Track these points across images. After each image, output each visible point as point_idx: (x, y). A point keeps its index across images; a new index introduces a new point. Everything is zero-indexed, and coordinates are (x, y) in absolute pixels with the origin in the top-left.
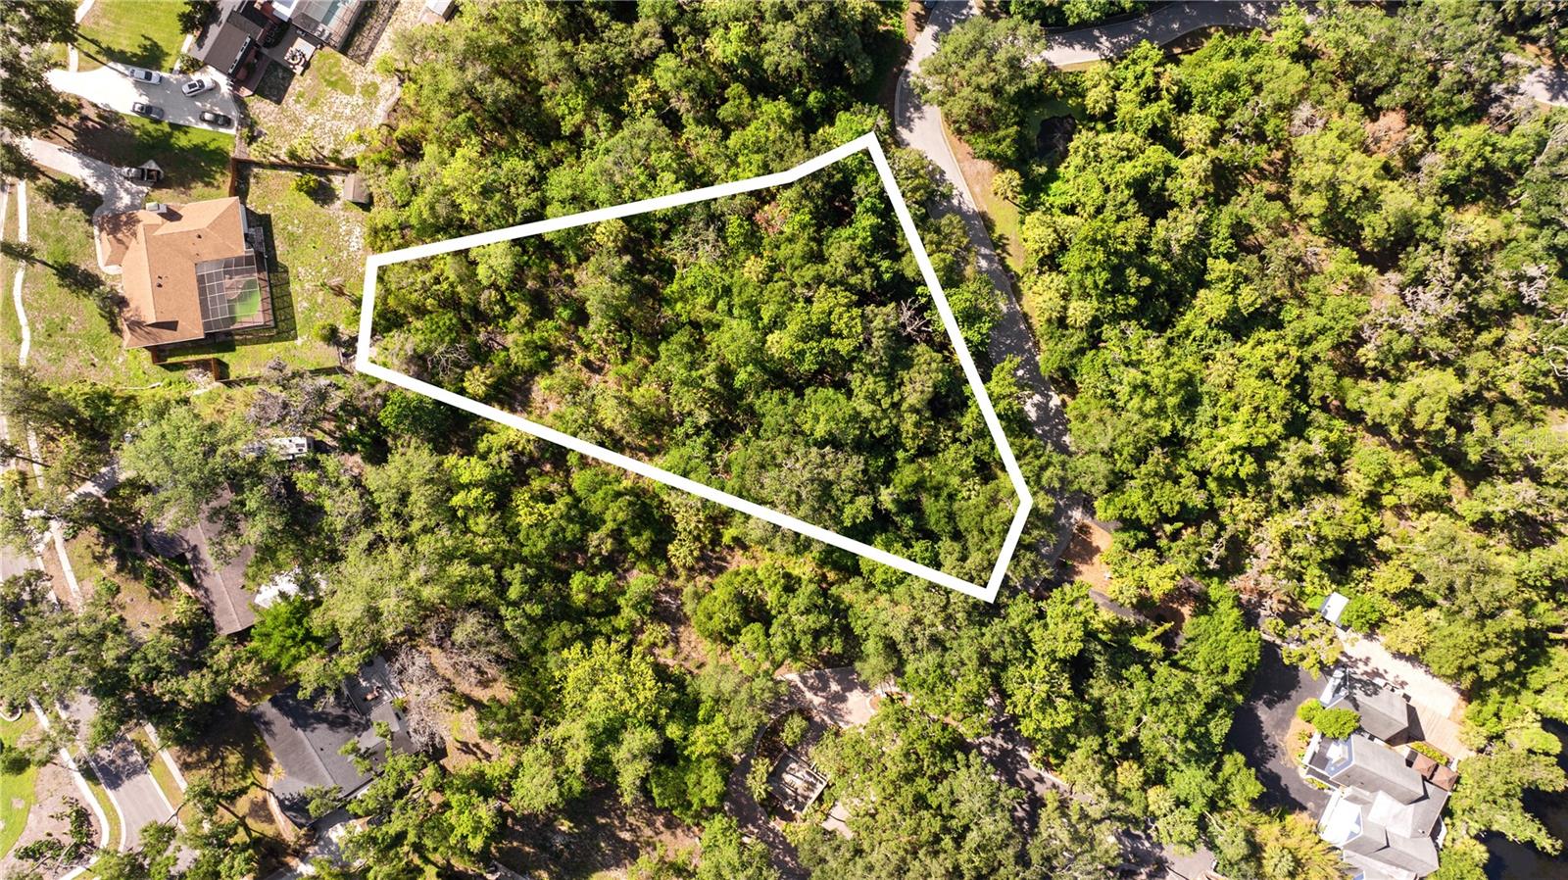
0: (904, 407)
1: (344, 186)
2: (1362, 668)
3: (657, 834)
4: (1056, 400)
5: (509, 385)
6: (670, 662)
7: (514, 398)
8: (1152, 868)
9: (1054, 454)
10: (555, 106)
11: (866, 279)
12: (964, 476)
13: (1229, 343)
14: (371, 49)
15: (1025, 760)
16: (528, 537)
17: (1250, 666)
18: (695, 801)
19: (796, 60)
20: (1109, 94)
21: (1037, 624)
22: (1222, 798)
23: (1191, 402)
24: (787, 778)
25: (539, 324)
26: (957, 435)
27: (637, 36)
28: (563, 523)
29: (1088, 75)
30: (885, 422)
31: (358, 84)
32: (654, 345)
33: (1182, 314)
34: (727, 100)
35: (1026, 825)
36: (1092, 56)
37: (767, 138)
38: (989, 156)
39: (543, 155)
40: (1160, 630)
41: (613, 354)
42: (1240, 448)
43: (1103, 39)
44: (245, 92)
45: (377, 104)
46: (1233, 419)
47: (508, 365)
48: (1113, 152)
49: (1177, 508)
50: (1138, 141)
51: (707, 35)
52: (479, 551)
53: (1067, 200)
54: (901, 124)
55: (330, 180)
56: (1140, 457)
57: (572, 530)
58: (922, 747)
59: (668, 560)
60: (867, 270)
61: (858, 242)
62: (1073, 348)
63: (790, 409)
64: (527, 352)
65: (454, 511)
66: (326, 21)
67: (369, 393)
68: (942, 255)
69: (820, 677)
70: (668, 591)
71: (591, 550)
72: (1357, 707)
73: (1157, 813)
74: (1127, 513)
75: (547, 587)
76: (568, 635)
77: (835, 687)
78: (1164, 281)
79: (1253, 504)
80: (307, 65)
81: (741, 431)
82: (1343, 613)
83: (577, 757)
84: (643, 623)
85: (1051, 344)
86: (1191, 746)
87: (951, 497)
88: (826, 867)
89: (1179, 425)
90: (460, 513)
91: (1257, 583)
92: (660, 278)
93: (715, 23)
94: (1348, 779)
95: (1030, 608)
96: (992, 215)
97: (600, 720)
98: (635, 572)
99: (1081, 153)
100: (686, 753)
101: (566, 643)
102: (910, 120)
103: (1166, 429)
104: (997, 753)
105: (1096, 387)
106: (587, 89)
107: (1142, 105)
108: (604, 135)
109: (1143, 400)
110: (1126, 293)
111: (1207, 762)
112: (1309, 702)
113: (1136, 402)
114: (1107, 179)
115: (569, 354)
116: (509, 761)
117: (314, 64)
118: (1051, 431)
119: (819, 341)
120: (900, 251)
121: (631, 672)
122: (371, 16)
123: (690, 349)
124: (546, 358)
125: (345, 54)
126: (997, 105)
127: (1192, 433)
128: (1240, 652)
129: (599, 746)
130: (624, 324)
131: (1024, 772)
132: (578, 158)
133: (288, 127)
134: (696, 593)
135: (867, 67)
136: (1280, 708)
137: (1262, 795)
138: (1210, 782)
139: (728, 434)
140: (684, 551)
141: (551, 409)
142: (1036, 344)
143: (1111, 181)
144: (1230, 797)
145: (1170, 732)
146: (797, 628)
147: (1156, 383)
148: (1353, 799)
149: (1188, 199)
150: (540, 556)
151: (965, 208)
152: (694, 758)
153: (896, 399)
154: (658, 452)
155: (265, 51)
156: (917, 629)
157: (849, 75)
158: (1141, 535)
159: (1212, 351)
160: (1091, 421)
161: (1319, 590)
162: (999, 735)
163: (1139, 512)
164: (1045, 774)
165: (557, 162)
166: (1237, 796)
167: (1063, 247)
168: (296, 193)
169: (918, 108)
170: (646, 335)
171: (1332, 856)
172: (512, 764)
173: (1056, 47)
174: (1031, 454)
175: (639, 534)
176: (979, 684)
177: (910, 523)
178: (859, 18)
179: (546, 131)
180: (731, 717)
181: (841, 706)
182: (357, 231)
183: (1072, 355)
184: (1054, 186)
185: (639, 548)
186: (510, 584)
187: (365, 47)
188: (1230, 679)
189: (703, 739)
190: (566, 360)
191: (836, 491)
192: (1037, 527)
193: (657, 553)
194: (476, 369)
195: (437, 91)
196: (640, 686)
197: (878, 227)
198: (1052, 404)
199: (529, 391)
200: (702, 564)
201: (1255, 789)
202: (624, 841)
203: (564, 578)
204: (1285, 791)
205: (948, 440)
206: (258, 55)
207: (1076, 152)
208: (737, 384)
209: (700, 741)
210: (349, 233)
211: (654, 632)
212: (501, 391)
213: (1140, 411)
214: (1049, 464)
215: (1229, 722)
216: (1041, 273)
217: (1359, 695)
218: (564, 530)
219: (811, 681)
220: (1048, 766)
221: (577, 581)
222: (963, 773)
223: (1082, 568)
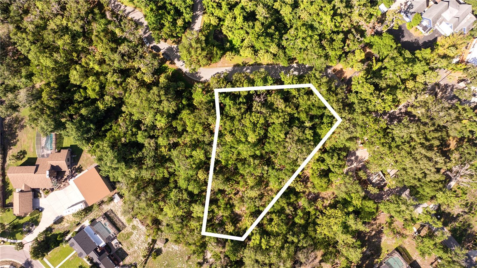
0: (284, 109)
1: (159, 245)
2: (403, 7)
3: (376, 224)
4: (295, 65)
5: (233, 219)
6: (329, 202)
7: (237, 219)
8: (437, 87)
9: (312, 72)
10: (159, 176)
11: (244, 107)
12: (309, 99)
13: (298, 10)
14: (122, 223)
15: (394, 112)
16: (281, 230)
17: (393, 39)
18: (373, 210)
19: (174, 103)
20: (214, 17)
21: (359, 95)
22: (427, 60)
23: (312, 27)
24: (374, 181)
25: (219, 204)
26: (296, 97)
27: (149, 146)
28: (280, 218)
29: (206, 21)
30: (286, 116)
31: (131, 230)
32: (238, 173)
33: (284, 20)
34: (176, 127)
35: (412, 118)
36: (200, 18)
37: (193, 120)
38: (220, 58)
39: (172, 185)
40: (374, 61)
41: (235, 186)
42: (332, 19)
43: (197, 13)
44: (121, 263)
45: (138, 227)
46: (321, 17)
47: (228, 217)
48: (232, 22)
49: (342, 43)
50: (231, 14)
51: (156, 126)
52: (280, 246)
53: (239, 41)
54: (200, 79)
55: (155, 249)
56: (323, 47)
57: (283, 217)
58: (383, 140)
59: (300, 192)
60: (241, 106)
61: (232, 105)
62: (283, 55)
63: (273, 142)
64: (226, 210)
65: (266, 249)
66: (110, 233)
67: (223, 260)
68: (244, 83)
69: (349, 161)
70: (308, 195)
71: (290, 213)
72: (415, 13)
73: (425, 81)
74: (337, 57)
75: (296, 229)
76: (313, 229)
77: (353, 158)
78: (274, 22)
79: (346, 20)
80: (120, 243)
81: (270, 157)
82: (386, 6)
83: (350, 240)
84: (315, 206)
85: (279, 60)
86: (410, 64)
87: (313, 105)
88: (405, 180)
89: (317, 33)
90: (268, 247)
91: (371, 28)
92: (218, 164)
93: (153, 123)
94: (434, 23)
95: (354, 95)
96: (235, 63)
97: (341, 229)
98: (300, 203)
99: (228, 32)
100: (359, 208)
101: (315, 230)
102: (199, 76)
103: (317, 37)
104: (389, 119)
105: (297, 53)
106: (158, 166)
107: (221, 9)
108: (173, 166)
109: (306, 41)
110: (274, 34)
111: (416, 61)
112: (407, 25)
113: (306, 43)
114: (239, 27)
115: (230, 198)
116: (343, 259)
117: (120, 241)
118: (303, 69)
119: (257, 127)
120: (238, 94)
121: (330, 215)
122: (113, 220)
123: (244, 164)
124: (230, 206)
125: (121, 231)
126: (207, 50)
127: (320, 30)
128: (388, 40)
129: (348, 232)
130: (228, 180)
131: (396, 113)
132: (177, 175)
133: (136, 255)
134: (313, 188)
135: (181, 83)
136: (405, 34)
137: (431, 49)
138: (422, 63)
139: (270, 162)
140: (300, 187)
141: (244, 209)
142: (277, 64)
143: (240, 26)
144: (427, 58)
145: (405, 69)
146: (336, 164)
147: (304, 36)
148: (441, 23)
149: (255, 7)
150: (287, 229)
151: (230, 70)
152: (361, 206)
153: (281, 111)
154: (268, 184)
155: (112, 253)
156: (349, 130)
157: (182, 90)
158: (344, 55)
159: (298, 15)
160: (306, 58)
161: (377, 11)
162: (384, 116)
163: (338, 54)
164: (399, 108)
165: (176, 182)
166: (428, 56)
167: (253, 47)
168: (156, 260)
169: (197, 73)
170: (233, 174)
171: (455, 35)
172: (344, 259)
173: (194, 27)
174: (310, 78)
175: (290, 198)
176: (371, 118)
177: (317, 120)
178: (167, 81)
179: (165, 181)
180: (353, 191)
181: (359, 158)
182: (173, 246)
183: (285, 56)
184: (234, 43)
185: (294, 199)
186: (293, 240)
187: (121, 224)
188: (394, 46)
189: (357, 201)
190: (232, 200)
191: (301, 138)
192: (331, 84)
193: (297, 194)
194: (226, 227)
195: (144, 209)
196: (336, 214)
197: (230, 98)
198: (295, 66)
199: (237, 214)
200: (304, 183)
201: (428, 50)
202: (375, 234)
203: (294, 224)
204: (430, 41)
205: (297, 100)
206: (112, 256)
207: (227, 33)
208: (259, 154)
209: (357, 202)
210: (172, 248)
211: (319, 204)
212: (234, 222)
213: (309, 43)
214: (314, 74)
215: (407, 51)
216: (257, 55)
217: (412, 11)
218: (282, 219)
219: (349, 164)
220: (397, 106)
221: (297, 220)
222: (394, 132)
223: (345, 75)
